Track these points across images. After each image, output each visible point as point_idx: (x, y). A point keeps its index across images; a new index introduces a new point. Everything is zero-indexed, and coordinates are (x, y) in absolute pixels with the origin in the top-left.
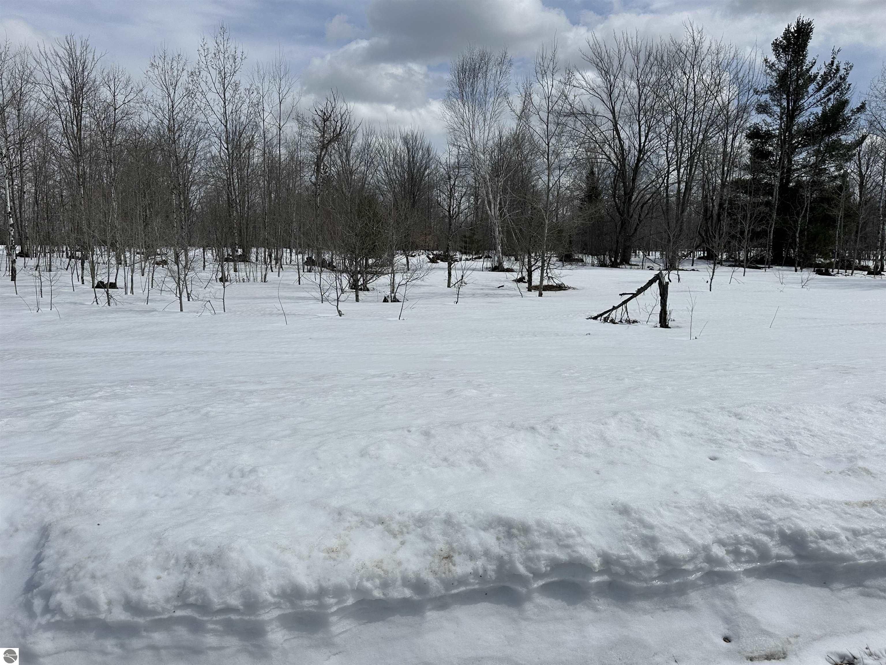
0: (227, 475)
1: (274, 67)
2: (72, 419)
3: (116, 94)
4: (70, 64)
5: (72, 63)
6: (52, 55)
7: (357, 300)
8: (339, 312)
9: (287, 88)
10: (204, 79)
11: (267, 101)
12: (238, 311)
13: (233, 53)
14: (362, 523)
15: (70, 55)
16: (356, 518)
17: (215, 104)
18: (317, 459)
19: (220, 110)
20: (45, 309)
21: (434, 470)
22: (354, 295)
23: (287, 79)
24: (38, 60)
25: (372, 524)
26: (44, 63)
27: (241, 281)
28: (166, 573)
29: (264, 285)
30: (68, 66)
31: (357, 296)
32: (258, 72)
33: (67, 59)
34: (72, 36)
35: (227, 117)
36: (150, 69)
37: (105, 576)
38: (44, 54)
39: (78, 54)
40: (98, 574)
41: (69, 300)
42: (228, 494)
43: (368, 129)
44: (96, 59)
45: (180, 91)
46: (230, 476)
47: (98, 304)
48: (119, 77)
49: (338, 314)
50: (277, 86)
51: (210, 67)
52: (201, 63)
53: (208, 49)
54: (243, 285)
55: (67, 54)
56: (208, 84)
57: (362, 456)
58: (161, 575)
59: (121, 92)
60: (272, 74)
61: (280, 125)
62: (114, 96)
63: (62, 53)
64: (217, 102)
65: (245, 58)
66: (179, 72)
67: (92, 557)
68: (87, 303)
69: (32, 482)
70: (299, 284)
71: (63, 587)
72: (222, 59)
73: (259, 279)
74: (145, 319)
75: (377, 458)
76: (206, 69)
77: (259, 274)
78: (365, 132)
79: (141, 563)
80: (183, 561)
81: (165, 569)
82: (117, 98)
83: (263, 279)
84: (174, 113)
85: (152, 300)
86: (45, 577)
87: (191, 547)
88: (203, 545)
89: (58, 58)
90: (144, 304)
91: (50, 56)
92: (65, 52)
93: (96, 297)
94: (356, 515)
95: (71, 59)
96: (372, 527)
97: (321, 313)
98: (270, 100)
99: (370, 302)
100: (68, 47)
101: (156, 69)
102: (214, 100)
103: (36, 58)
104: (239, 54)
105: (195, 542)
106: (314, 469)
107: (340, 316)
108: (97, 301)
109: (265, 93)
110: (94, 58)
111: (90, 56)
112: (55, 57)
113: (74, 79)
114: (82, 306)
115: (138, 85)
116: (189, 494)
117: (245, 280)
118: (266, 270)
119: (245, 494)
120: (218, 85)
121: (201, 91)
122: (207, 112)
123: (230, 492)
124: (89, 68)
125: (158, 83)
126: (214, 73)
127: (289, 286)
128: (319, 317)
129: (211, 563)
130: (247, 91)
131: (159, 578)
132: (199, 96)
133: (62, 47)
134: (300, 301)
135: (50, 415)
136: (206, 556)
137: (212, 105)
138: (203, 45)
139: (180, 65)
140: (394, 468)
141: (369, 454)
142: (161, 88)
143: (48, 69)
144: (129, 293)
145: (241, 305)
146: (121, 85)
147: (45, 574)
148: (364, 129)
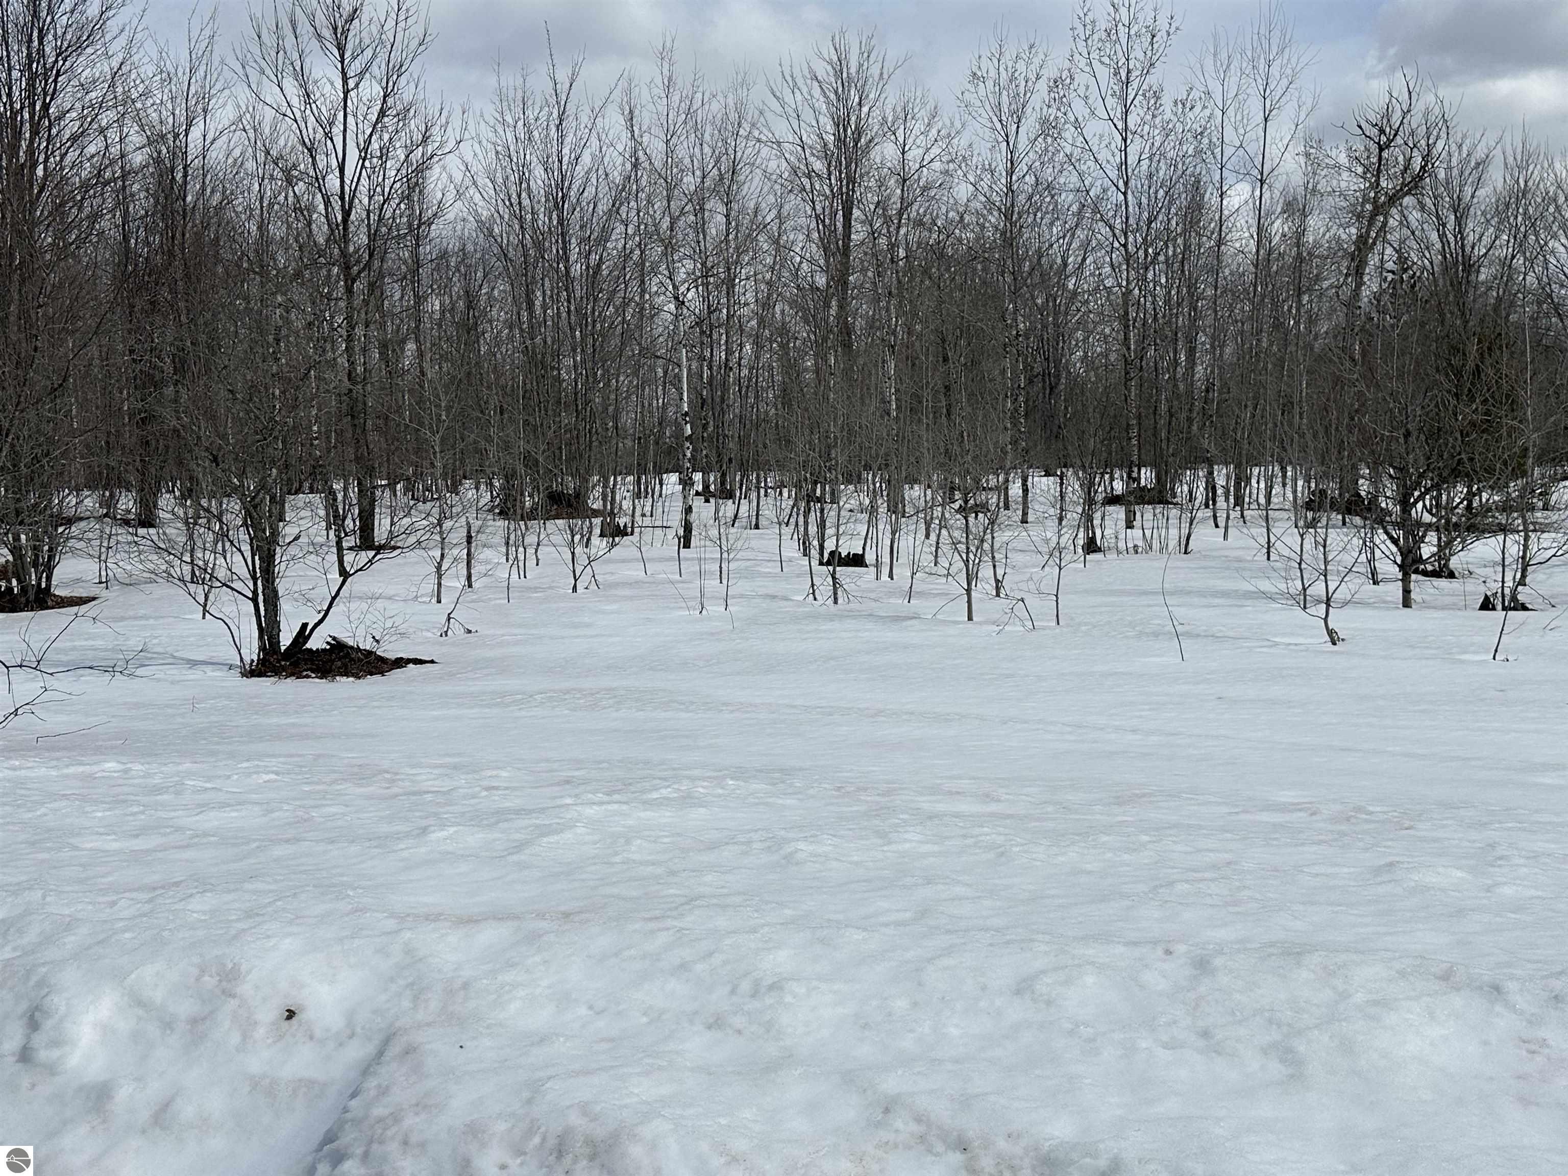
0: (729, 988)
1: (1255, 37)
2: (553, 839)
3: (907, 148)
4: (836, 92)
5: (840, 90)
6: (804, 76)
7: (1407, 602)
8: (1331, 633)
9: (1285, 82)
10: (1081, 91)
11: (1233, 120)
12: (1086, 624)
13: (1150, 21)
14: (922, 1139)
15: (839, 74)
16: (913, 1127)
17: (1103, 145)
18: (920, 984)
19: (1112, 160)
20: (715, 609)
21: (1163, 1055)
22: (1396, 589)
23: (1285, 61)
24: (778, 94)
25: (939, 1147)
26: (789, 98)
27: (1131, 550)
28: (519, 1161)
29: (1181, 561)
30: (832, 96)
31: (1407, 592)
32: (1215, 55)
33: (831, 85)
34: (843, 32)
35: (1129, 170)
36: (969, 86)
37: (422, 1145)
38: (789, 79)
39: (853, 71)
40: (414, 1139)
41: (762, 591)
42: (709, 1027)
43: (1519, 150)
44: (885, 76)
45: (1030, 125)
46: (733, 992)
47: (815, 599)
48: (916, 111)
49: (1328, 638)
50: (1260, 80)
51: (1096, 64)
52: (1077, 56)
53: (1093, 22)
54: (1132, 561)
55: (832, 72)
56: (1090, 101)
57: (1018, 992)
58: (510, 1162)
59: (918, 142)
60: (1249, 54)
61: (1262, 174)
62: (903, 153)
63: (823, 70)
64: (1106, 142)
65: (1177, 29)
66: (1030, 83)
67: (420, 1106)
68: (795, 598)
69: (409, 951)
70: (1268, 559)
71: (359, 1151)
72: (1124, 41)
73: (1173, 543)
74: (890, 635)
75: (1049, 1003)
76: (1087, 69)
77: (1174, 532)
78: (1511, 160)
79: (484, 1132)
80: (552, 1142)
81: (520, 1152)
82: (909, 156)
83: (1183, 547)
84: (1014, 178)
85: (921, 594)
86: (347, 1126)
87: (575, 1119)
88: (594, 1119)
89: (816, 84)
90: (901, 602)
91: (800, 82)
92: (829, 68)
93: (813, 585)
94: (918, 1120)
95: (839, 82)
96: (937, 1155)
97: (1284, 635)
98: (1239, 117)
99: (1443, 608)
100: (835, 58)
101: (981, 84)
102: (1101, 136)
103: (775, 89)
104: (1163, 23)
105: (585, 1109)
106: (901, 1004)
107: (1334, 643)
108: (813, 593)
109: (1229, 102)
110: (882, 74)
111: (875, 71)
112: (809, 82)
113: (840, 123)
114: (786, 603)
115: (952, 123)
116: (644, 1014)
117: (1140, 550)
118: (1191, 524)
119: (739, 1032)
120: (1111, 102)
121: (1072, 119)
122: (1084, 168)
123: (717, 1023)
124: (872, 96)
125: (984, 115)
126: (1103, 73)
127: (1242, 565)
128: (1276, 644)
129: (592, 1157)
130: (1180, 106)
131: (503, 1167)
132: (1069, 133)
133: (824, 60)
134: (1249, 602)
135: (526, 828)
136: (590, 1142)
137: (1095, 149)
138: (1082, 15)
139: (1033, 67)
140: (1071, 1033)
141: (1033, 992)
142: (989, 125)
143: (796, 110)
144: (885, 577)
145: (1103, 609)
146: (919, 127)
147: (347, 1122)
148: (1509, 152)
